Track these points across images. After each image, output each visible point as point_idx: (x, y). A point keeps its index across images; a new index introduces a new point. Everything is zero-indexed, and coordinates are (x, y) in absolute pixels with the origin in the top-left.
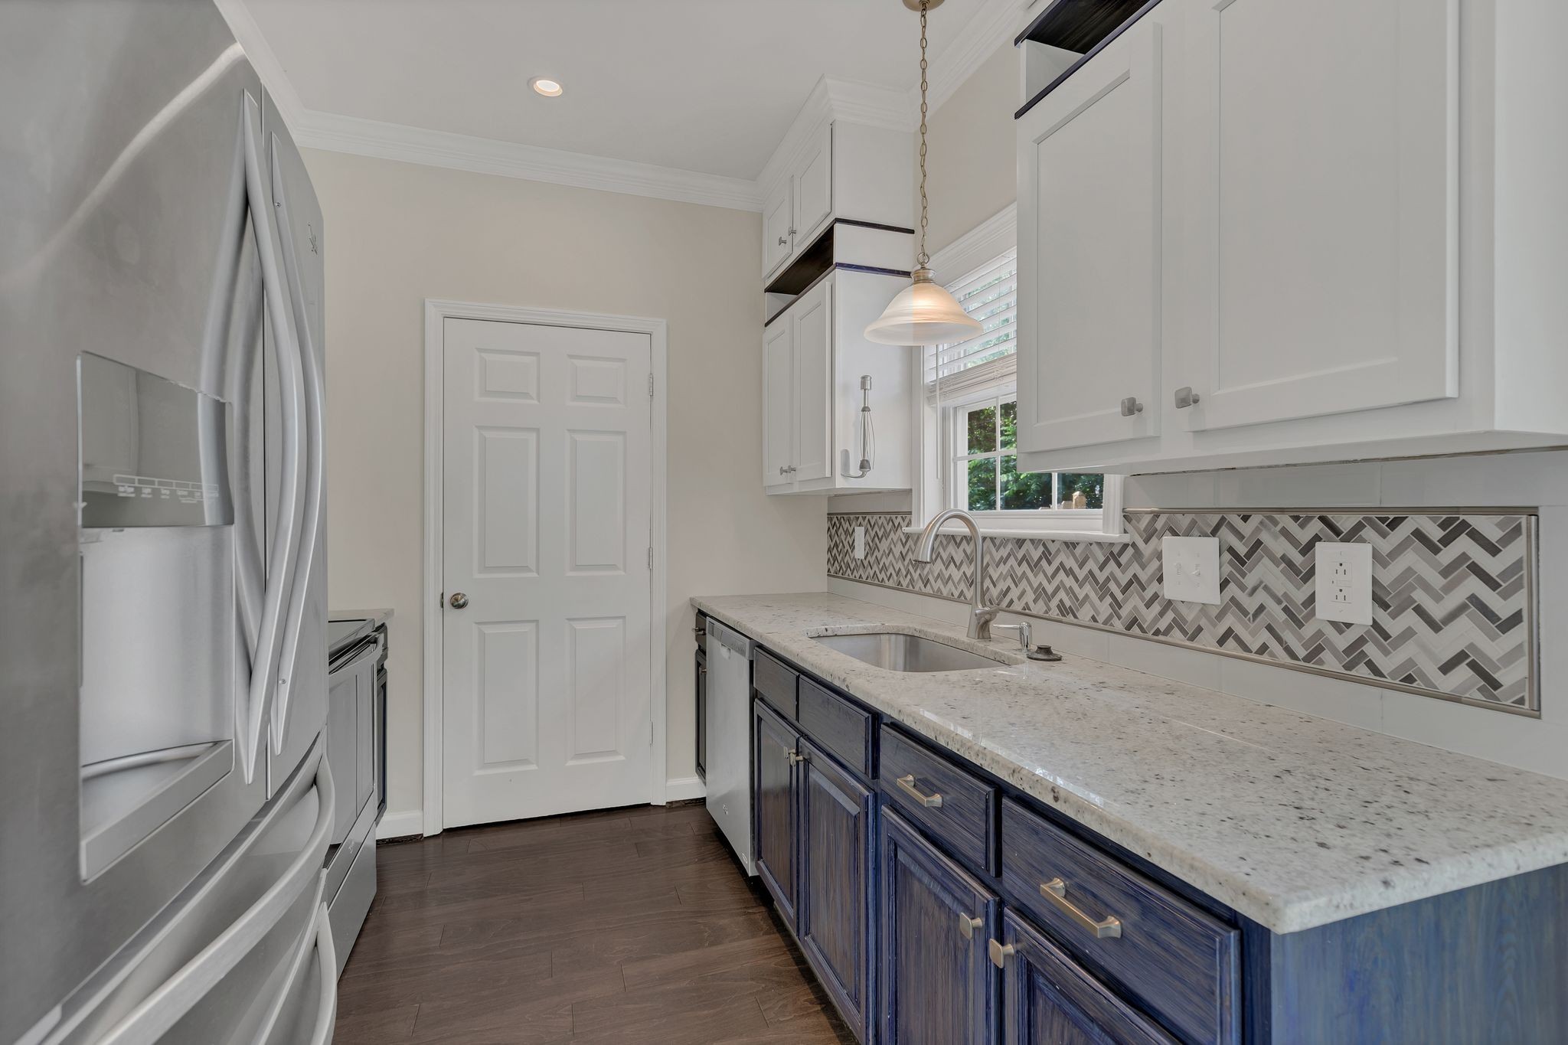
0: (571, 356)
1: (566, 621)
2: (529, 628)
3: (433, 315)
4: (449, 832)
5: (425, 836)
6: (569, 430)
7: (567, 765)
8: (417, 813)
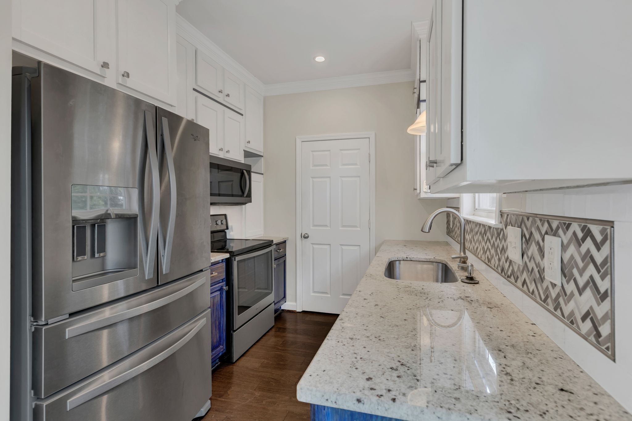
0: (341, 150)
1: (340, 245)
2: (327, 247)
3: (298, 142)
4: (304, 312)
5: (297, 311)
6: (340, 177)
7: (340, 297)
8: (295, 304)
